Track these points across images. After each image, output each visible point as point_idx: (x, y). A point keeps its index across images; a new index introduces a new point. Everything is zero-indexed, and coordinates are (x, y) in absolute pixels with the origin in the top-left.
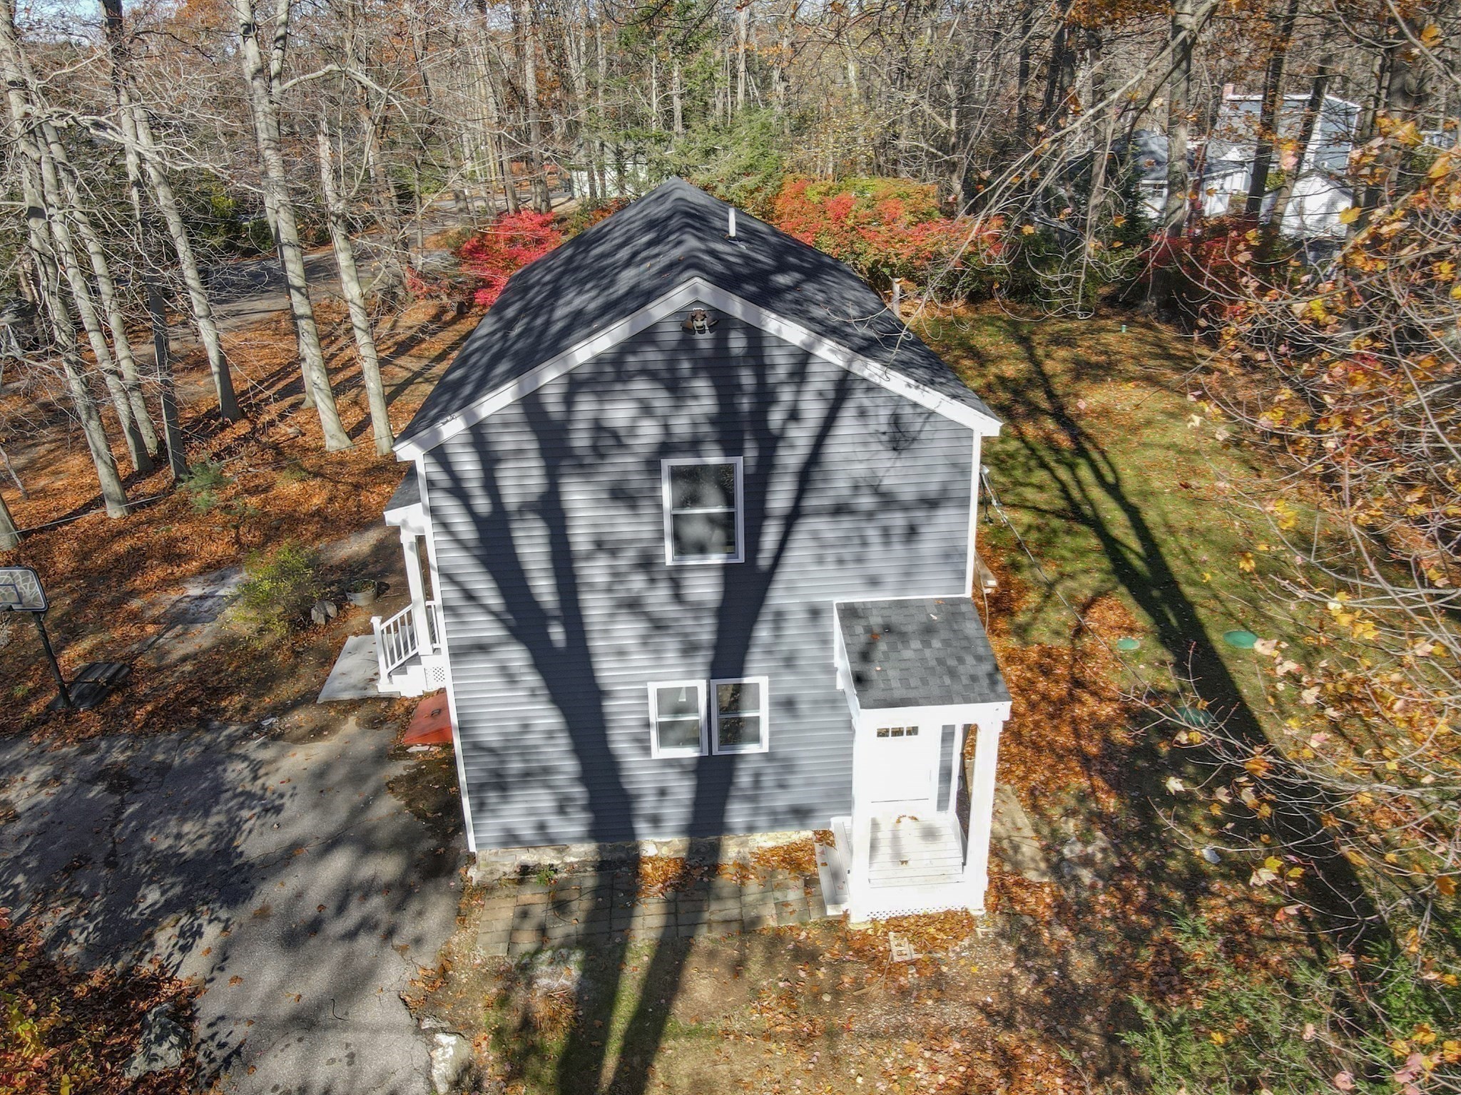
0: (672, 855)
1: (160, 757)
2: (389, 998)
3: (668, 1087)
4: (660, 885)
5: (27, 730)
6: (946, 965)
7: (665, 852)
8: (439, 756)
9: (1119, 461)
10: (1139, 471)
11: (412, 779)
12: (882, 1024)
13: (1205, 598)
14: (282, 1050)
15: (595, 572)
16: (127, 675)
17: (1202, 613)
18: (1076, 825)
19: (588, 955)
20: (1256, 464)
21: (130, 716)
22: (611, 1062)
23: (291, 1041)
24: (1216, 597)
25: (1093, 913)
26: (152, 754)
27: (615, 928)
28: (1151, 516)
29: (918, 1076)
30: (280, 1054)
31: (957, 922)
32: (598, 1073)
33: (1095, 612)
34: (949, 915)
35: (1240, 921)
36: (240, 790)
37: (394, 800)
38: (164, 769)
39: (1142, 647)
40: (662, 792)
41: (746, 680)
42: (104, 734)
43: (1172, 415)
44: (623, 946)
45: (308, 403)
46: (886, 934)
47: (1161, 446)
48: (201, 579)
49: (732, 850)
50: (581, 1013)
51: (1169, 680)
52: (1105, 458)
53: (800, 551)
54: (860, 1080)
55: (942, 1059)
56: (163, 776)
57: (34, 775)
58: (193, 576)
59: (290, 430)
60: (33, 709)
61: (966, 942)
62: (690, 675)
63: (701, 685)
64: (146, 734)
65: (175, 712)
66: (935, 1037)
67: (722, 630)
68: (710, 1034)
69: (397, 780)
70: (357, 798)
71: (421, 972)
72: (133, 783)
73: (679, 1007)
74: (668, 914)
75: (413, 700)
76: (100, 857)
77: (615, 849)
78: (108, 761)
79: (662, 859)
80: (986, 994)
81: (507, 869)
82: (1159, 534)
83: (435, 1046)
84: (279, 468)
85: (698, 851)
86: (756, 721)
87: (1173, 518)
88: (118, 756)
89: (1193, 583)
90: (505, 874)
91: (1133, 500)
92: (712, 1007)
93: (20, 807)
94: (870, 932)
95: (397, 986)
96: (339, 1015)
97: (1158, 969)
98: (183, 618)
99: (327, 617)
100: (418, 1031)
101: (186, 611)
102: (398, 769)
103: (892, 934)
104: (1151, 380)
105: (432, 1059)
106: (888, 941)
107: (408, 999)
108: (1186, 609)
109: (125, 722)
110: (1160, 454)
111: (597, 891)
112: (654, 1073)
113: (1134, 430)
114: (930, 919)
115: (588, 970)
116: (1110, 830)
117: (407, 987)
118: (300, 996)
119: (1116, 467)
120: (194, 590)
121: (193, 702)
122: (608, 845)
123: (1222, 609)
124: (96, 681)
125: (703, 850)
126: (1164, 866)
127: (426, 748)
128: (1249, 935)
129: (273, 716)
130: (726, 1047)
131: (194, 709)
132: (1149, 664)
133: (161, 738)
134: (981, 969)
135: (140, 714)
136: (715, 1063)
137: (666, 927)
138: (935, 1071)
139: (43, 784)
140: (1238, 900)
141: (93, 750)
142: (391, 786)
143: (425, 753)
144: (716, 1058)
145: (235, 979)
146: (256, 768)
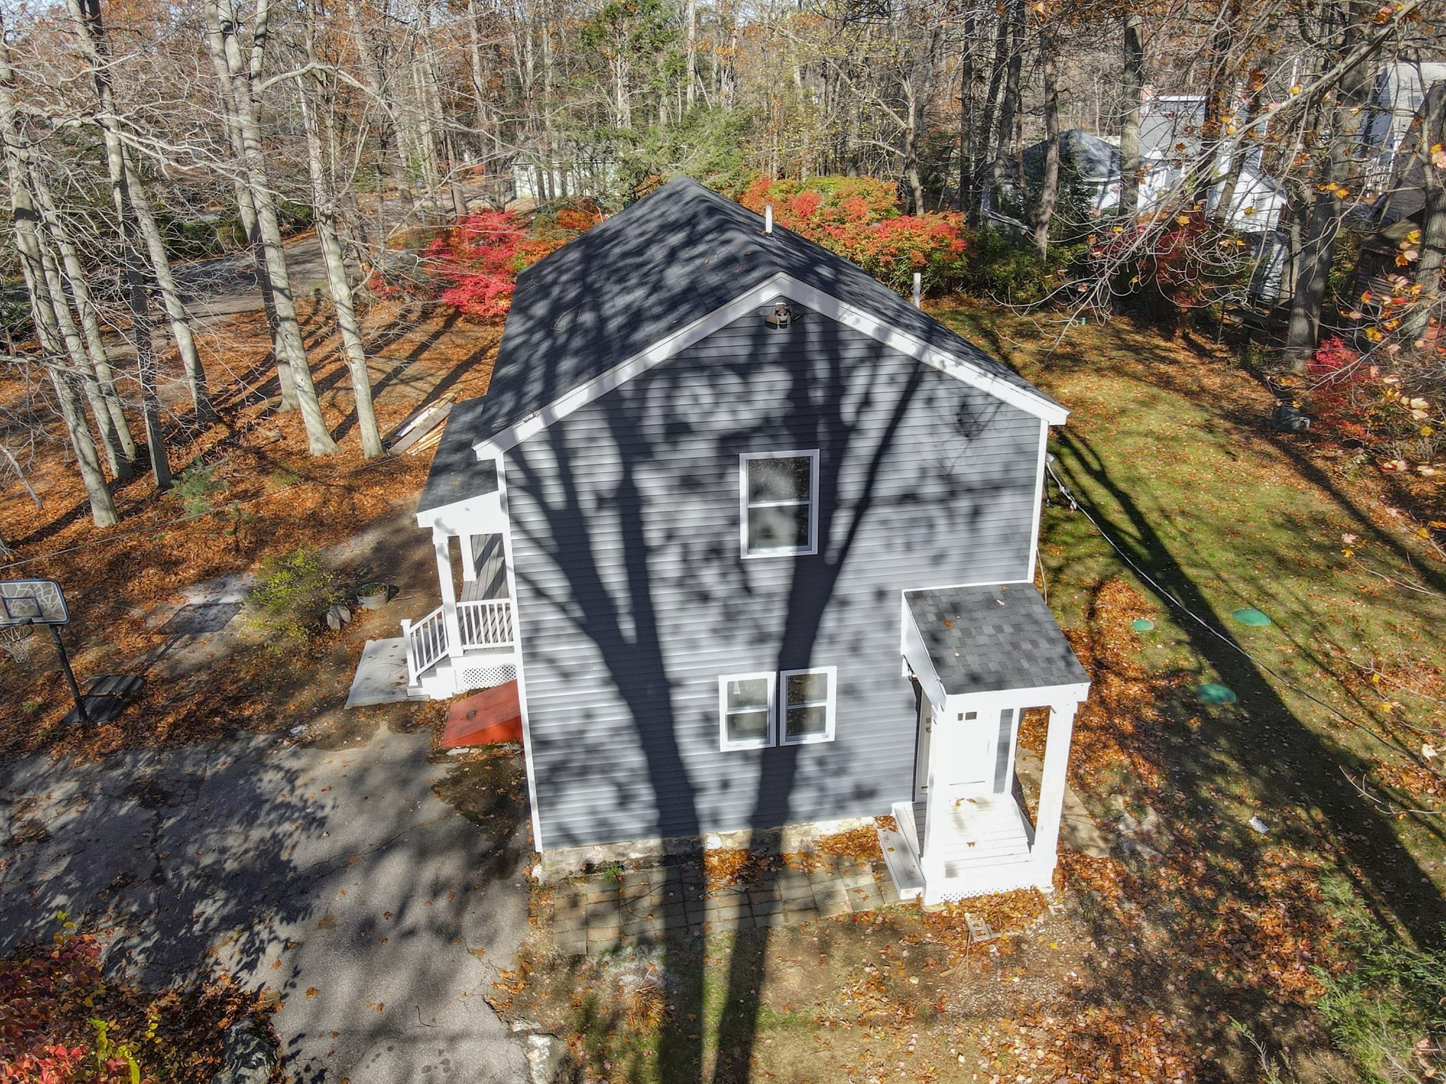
0: (736, 846)
1: (189, 769)
2: (475, 1003)
3: (772, 1076)
4: (729, 877)
5: (43, 748)
6: (1026, 942)
7: (729, 844)
8: (481, 758)
9: (1103, 450)
10: (1124, 458)
11: (456, 781)
12: (973, 1003)
13: (1207, 578)
14: (373, 1061)
15: (667, 564)
16: (140, 688)
17: (1207, 593)
18: (1125, 802)
19: (669, 950)
20: (1232, 449)
21: (151, 728)
22: (710, 1054)
23: (381, 1050)
24: (1219, 577)
25: (1157, 887)
26: (182, 766)
27: (691, 922)
28: (1143, 503)
29: (1017, 1052)
30: (372, 1065)
31: (1030, 900)
32: (699, 1066)
33: (1106, 594)
34: (1019, 894)
35: (1297, 887)
36: (280, 800)
37: (442, 804)
38: (196, 782)
39: (1156, 628)
40: (725, 785)
41: (812, 671)
42: (126, 747)
43: (1143, 404)
44: (701, 939)
45: (286, 405)
46: (961, 915)
47: (1139, 434)
48: (201, 586)
49: (794, 839)
50: (672, 1008)
51: (1187, 659)
52: (1087, 446)
53: (869, 540)
54: (961, 1059)
55: (1039, 1034)
56: (197, 789)
57: (59, 791)
58: (193, 583)
59: (271, 434)
60: (47, 724)
61: (1041, 920)
62: (758, 666)
63: (771, 677)
64: (172, 747)
65: (198, 723)
66: (1028, 1015)
67: (791, 622)
68: (805, 1023)
69: (442, 783)
70: (402, 802)
71: (502, 975)
72: (166, 796)
73: (769, 995)
74: (741, 905)
75: (443, 702)
76: (145, 874)
77: (680, 843)
78: (135, 775)
79: (727, 852)
80: (1070, 969)
81: (573, 868)
82: (1153, 518)
83: (531, 1048)
84: (264, 471)
85: (762, 842)
86: (822, 711)
87: (1164, 502)
88: (145, 771)
89: (1194, 565)
90: (571, 873)
91: (1122, 486)
92: (803, 995)
93: (52, 826)
94: (945, 914)
95: (480, 990)
96: (426, 1022)
97: (1230, 937)
98: (189, 628)
99: (342, 621)
100: (510, 1035)
101: (190, 621)
102: (440, 772)
103: (967, 915)
104: (1118, 371)
105: (529, 1061)
106: (964, 922)
107: (493, 1002)
108: (1189, 590)
109: (148, 734)
110: (1141, 441)
111: (667, 886)
112: (756, 1063)
113: (1111, 418)
114: (1003, 899)
115: (670, 963)
116: (1159, 806)
117: (490, 990)
118: (382, 1005)
119: (1100, 454)
120: (196, 598)
121: (215, 712)
122: (674, 840)
123: (1226, 588)
124: (110, 694)
125: (767, 840)
126: (1217, 837)
127: (466, 750)
128: (1308, 900)
129: (301, 723)
130: (823, 1034)
131: (218, 719)
132: (1165, 644)
133: (188, 749)
134: (1060, 945)
135: (163, 727)
136: (816, 1050)
137: (741, 918)
138: (1033, 1047)
139: (69, 801)
140: (1292, 867)
141: (118, 764)
142: (437, 788)
143: (466, 755)
144: (817, 1045)
145: (311, 991)
146: (291, 777)
